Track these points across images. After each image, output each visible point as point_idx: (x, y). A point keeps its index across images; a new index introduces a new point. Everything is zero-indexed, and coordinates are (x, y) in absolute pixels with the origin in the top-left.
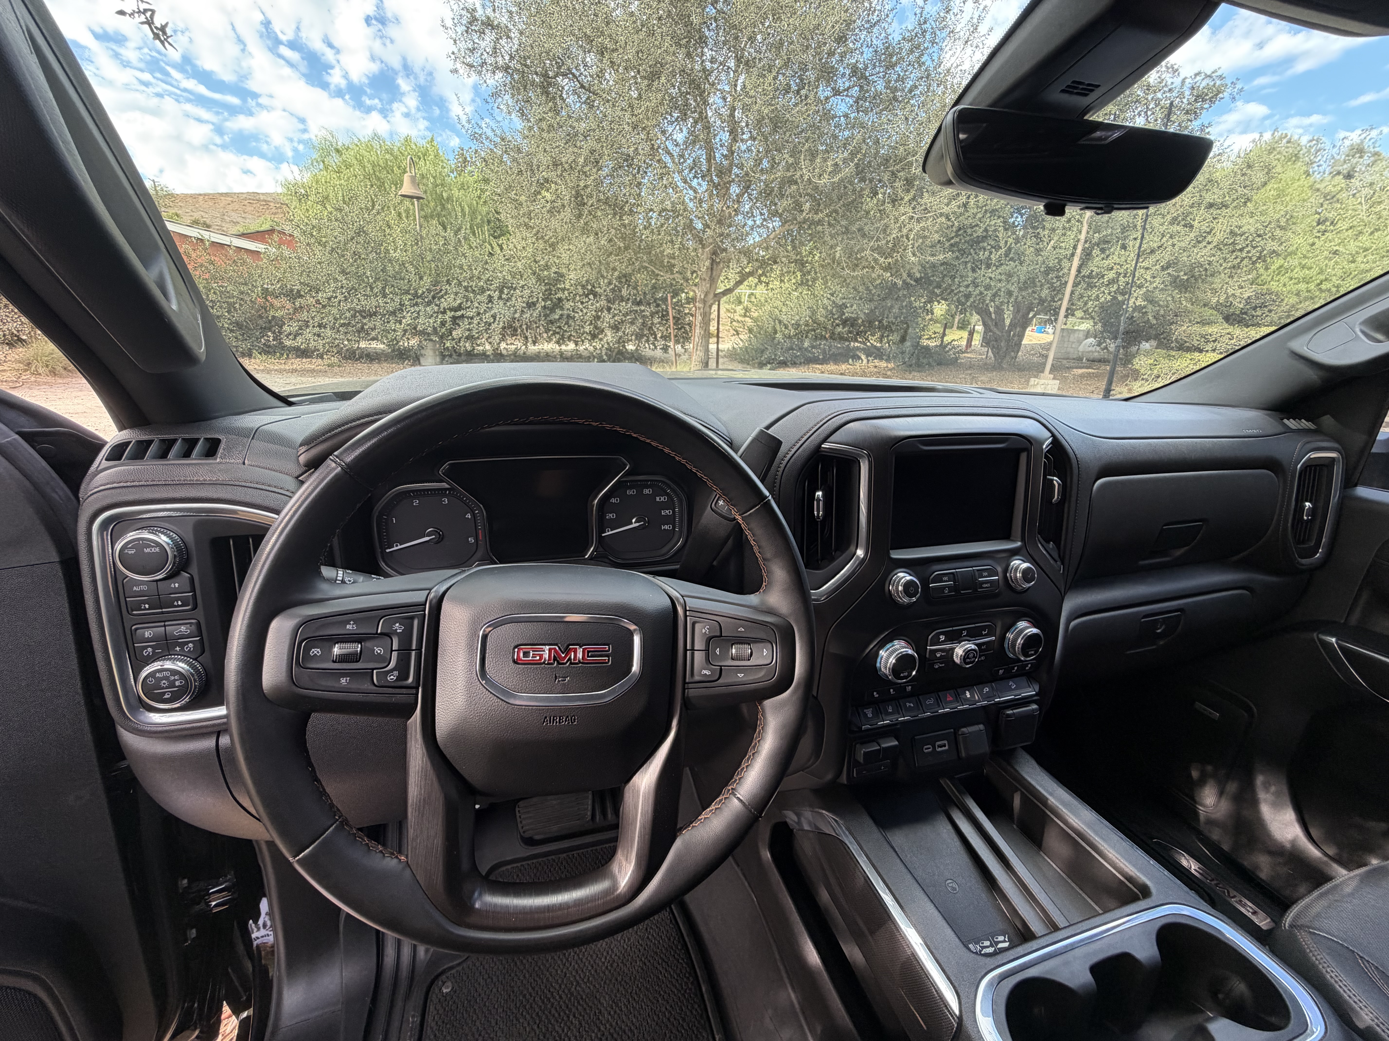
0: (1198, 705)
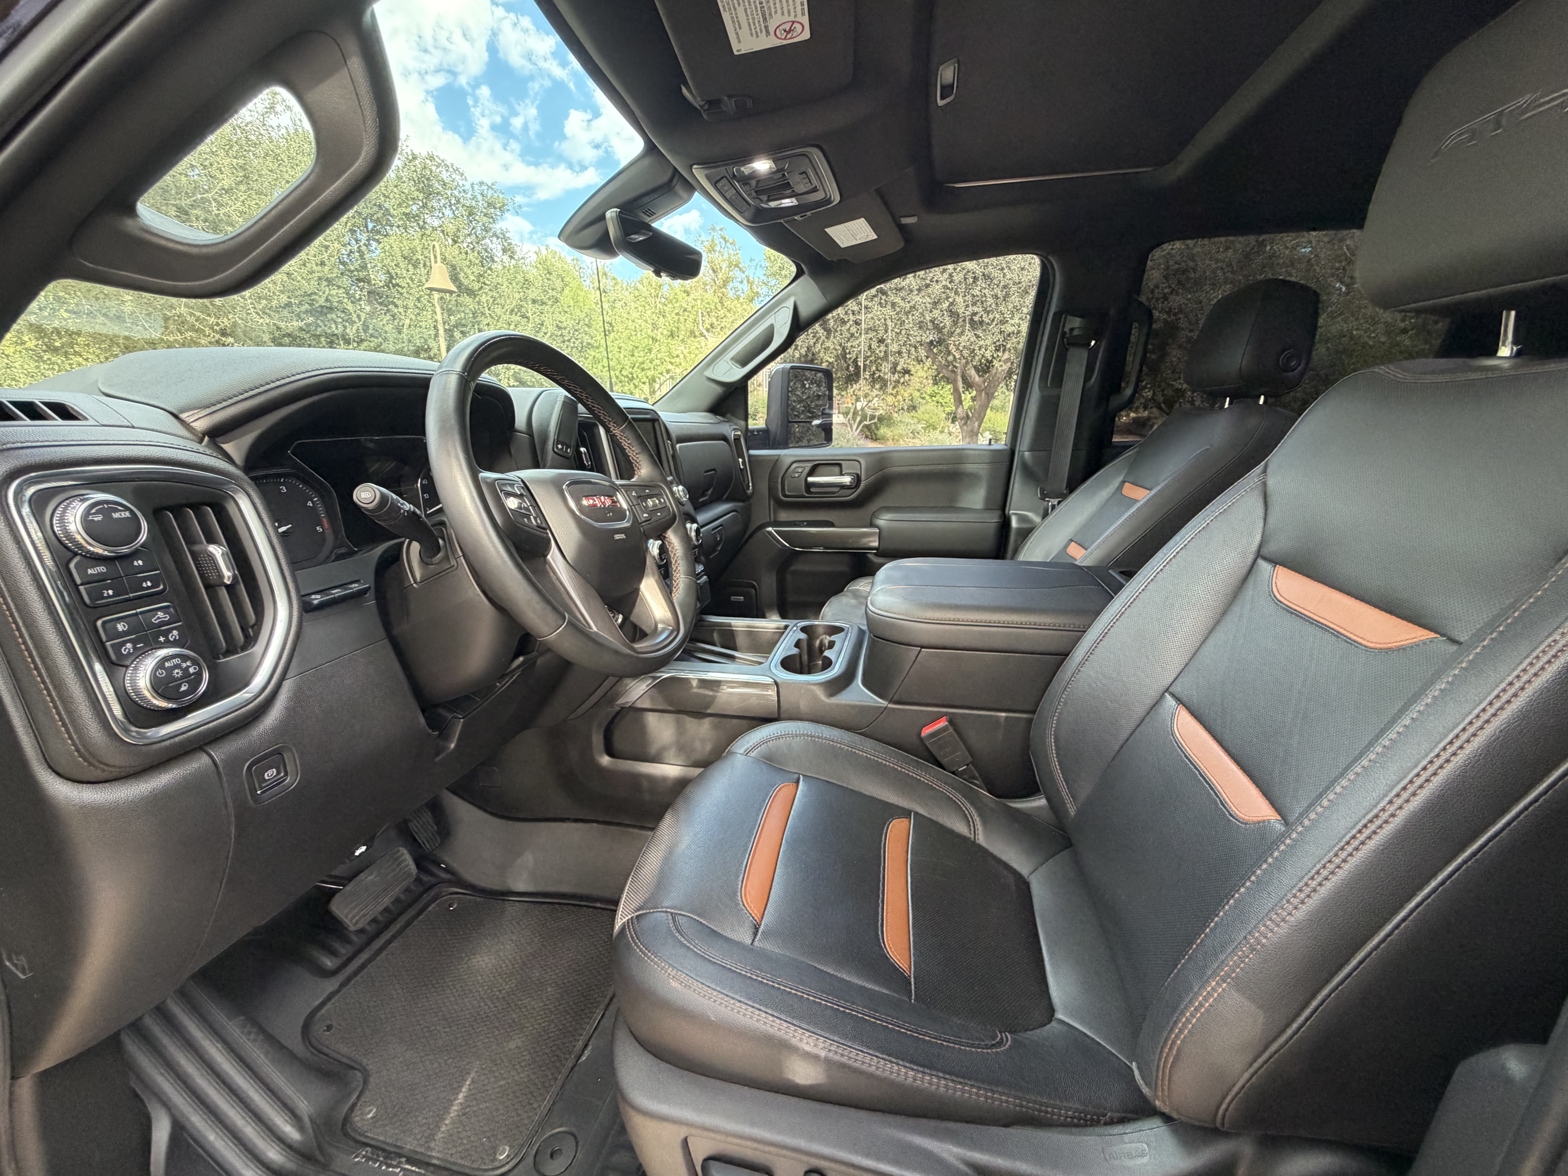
0: (733, 598)
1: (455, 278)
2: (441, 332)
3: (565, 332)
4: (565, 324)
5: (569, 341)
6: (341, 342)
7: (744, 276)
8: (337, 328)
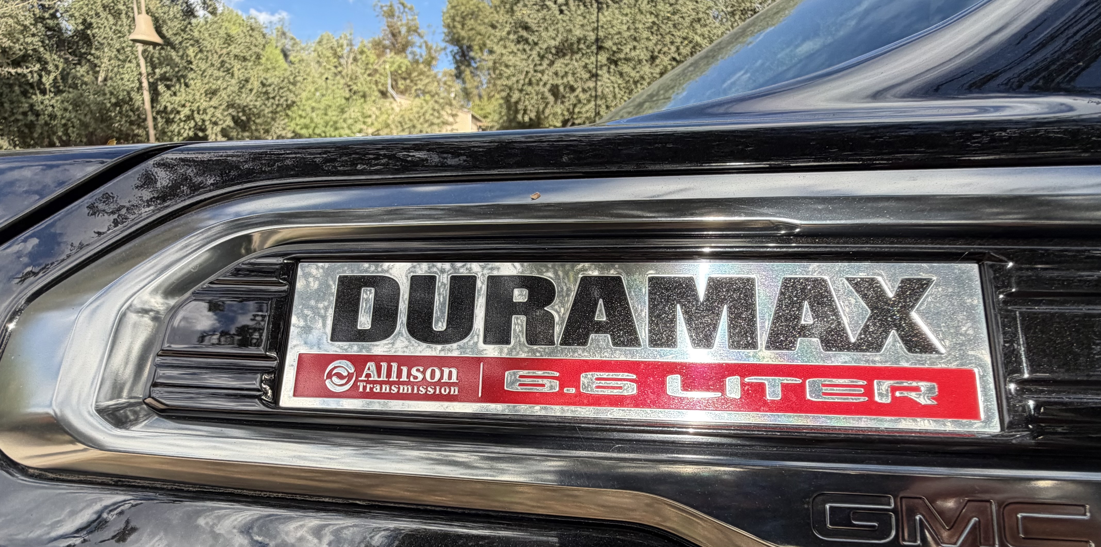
1: (158, 30)
2: (145, 84)
3: (270, 89)
4: (270, 81)
5: (274, 98)
6: (38, 92)
7: (422, 41)
8: (32, 77)
